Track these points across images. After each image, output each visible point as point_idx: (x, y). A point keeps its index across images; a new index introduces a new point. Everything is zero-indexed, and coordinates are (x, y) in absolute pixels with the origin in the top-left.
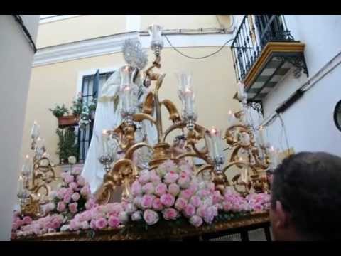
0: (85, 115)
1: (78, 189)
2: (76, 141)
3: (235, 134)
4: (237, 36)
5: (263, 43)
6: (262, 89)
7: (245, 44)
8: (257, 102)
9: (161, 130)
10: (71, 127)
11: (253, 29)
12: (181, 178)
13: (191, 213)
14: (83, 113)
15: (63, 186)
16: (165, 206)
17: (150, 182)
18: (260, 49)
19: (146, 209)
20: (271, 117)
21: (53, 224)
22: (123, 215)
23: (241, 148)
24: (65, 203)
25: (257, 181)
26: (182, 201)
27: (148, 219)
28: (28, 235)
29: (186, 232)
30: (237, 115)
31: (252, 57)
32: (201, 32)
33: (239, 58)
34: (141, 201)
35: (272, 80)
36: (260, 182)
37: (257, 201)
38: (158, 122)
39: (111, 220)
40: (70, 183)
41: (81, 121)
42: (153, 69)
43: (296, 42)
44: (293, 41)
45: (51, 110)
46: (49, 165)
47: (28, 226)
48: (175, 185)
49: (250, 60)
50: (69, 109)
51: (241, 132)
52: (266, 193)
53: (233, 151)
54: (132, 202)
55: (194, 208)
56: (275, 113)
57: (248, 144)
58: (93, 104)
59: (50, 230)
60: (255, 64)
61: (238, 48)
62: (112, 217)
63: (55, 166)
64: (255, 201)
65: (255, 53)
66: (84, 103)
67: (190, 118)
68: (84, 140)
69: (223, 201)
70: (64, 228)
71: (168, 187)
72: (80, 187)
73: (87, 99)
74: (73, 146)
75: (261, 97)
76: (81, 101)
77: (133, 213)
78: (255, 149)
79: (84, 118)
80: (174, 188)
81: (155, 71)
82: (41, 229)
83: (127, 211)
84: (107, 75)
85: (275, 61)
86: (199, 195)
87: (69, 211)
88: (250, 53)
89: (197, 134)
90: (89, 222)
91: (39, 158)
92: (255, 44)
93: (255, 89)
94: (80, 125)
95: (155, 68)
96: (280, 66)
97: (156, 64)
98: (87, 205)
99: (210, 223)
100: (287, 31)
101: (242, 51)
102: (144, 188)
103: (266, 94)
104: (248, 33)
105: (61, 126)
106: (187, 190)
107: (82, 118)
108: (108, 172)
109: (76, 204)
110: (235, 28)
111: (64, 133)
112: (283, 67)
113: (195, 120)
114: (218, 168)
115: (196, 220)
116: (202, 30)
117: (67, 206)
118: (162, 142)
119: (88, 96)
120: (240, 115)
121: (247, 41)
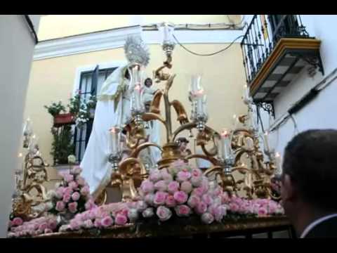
0: (83, 113)
1: (78, 189)
2: (72, 141)
3: (240, 139)
4: (248, 32)
5: (275, 39)
6: (273, 88)
7: (257, 41)
8: (268, 102)
9: (171, 130)
10: (67, 126)
11: (266, 24)
12: (194, 177)
13: (203, 210)
14: (81, 110)
15: (61, 185)
16: (177, 203)
17: (162, 179)
18: (272, 45)
19: (159, 205)
20: (282, 119)
21: (49, 225)
22: (133, 212)
23: (245, 154)
24: (64, 203)
25: (260, 188)
26: (195, 199)
27: (161, 215)
28: (21, 236)
29: (196, 229)
30: (242, 120)
31: (263, 55)
32: (209, 27)
33: (249, 55)
34: (153, 198)
35: (285, 79)
36: (262, 187)
37: (261, 206)
38: (167, 122)
39: (118, 218)
40: (69, 182)
41: (79, 119)
42: (163, 69)
43: (311, 38)
44: (308, 37)
45: (46, 107)
46: (43, 164)
47: (20, 227)
48: (188, 183)
49: (261, 57)
50: (65, 106)
51: (246, 136)
52: (269, 198)
53: (236, 155)
54: (143, 200)
55: (206, 206)
56: (287, 114)
57: (253, 149)
58: (92, 101)
59: (46, 230)
60: (267, 61)
61: (249, 45)
62: (118, 215)
63: (48, 166)
64: (259, 205)
65: (267, 50)
66: (82, 100)
67: (201, 119)
68: (81, 141)
69: (230, 202)
70: (63, 228)
71: (180, 184)
72: (80, 186)
73: (85, 97)
74: (69, 146)
75: (271, 97)
76: (78, 97)
77: (145, 209)
78: (260, 154)
79: (82, 116)
80: (187, 186)
81: (166, 71)
82: (37, 229)
83: (138, 208)
84: (107, 72)
85: (288, 58)
86: (210, 194)
87: (68, 211)
88: (262, 50)
89: (207, 136)
90: (93, 221)
91: (31, 156)
92: (267, 40)
93: (265, 88)
94: (77, 123)
95: (166, 68)
96: (293, 64)
97: (167, 64)
98: (87, 205)
99: (220, 221)
100: (302, 27)
101: (253, 48)
102: (156, 185)
103: (278, 94)
104: (260, 29)
105: (56, 125)
106: (199, 188)
107: (79, 116)
108: (115, 170)
109: (76, 204)
110: (246, 23)
111: (60, 132)
112: (297, 65)
113: (205, 122)
114: (227, 170)
115: (207, 216)
116: (210, 25)
117: (67, 206)
118: (171, 141)
119: (86, 93)
120: (244, 120)
121: (258, 38)
